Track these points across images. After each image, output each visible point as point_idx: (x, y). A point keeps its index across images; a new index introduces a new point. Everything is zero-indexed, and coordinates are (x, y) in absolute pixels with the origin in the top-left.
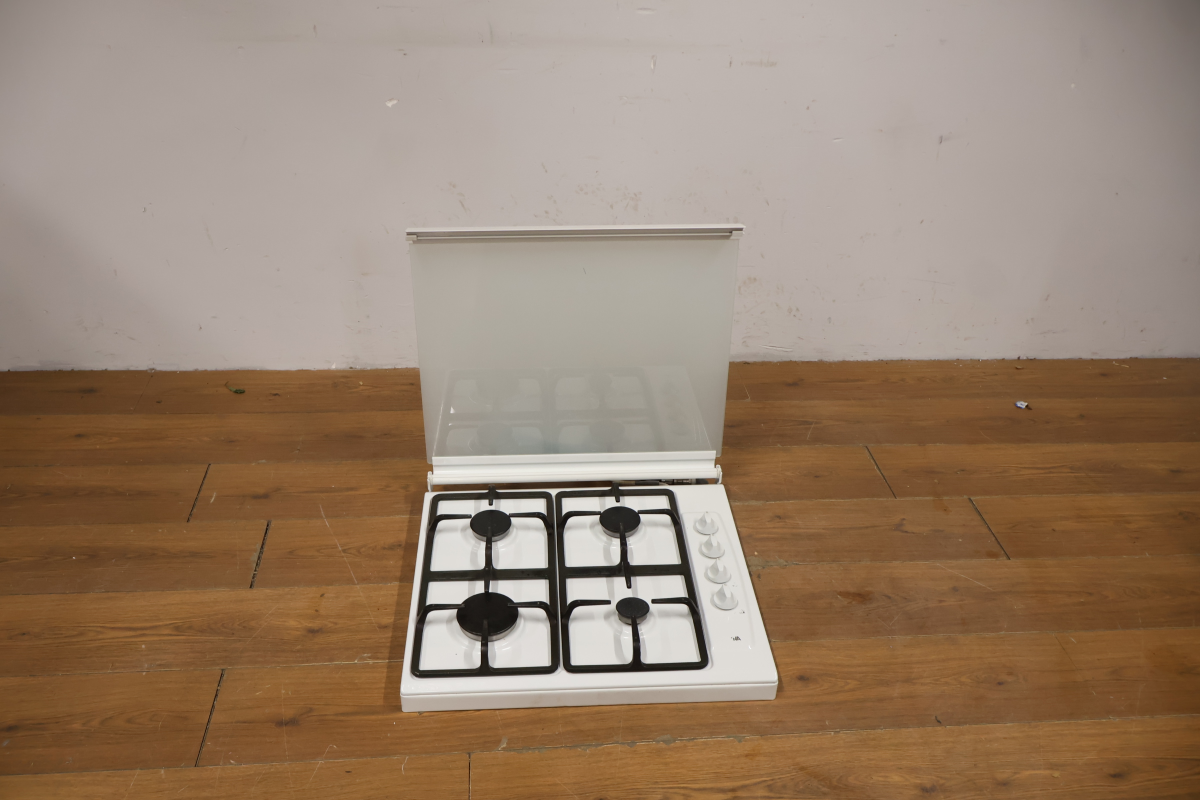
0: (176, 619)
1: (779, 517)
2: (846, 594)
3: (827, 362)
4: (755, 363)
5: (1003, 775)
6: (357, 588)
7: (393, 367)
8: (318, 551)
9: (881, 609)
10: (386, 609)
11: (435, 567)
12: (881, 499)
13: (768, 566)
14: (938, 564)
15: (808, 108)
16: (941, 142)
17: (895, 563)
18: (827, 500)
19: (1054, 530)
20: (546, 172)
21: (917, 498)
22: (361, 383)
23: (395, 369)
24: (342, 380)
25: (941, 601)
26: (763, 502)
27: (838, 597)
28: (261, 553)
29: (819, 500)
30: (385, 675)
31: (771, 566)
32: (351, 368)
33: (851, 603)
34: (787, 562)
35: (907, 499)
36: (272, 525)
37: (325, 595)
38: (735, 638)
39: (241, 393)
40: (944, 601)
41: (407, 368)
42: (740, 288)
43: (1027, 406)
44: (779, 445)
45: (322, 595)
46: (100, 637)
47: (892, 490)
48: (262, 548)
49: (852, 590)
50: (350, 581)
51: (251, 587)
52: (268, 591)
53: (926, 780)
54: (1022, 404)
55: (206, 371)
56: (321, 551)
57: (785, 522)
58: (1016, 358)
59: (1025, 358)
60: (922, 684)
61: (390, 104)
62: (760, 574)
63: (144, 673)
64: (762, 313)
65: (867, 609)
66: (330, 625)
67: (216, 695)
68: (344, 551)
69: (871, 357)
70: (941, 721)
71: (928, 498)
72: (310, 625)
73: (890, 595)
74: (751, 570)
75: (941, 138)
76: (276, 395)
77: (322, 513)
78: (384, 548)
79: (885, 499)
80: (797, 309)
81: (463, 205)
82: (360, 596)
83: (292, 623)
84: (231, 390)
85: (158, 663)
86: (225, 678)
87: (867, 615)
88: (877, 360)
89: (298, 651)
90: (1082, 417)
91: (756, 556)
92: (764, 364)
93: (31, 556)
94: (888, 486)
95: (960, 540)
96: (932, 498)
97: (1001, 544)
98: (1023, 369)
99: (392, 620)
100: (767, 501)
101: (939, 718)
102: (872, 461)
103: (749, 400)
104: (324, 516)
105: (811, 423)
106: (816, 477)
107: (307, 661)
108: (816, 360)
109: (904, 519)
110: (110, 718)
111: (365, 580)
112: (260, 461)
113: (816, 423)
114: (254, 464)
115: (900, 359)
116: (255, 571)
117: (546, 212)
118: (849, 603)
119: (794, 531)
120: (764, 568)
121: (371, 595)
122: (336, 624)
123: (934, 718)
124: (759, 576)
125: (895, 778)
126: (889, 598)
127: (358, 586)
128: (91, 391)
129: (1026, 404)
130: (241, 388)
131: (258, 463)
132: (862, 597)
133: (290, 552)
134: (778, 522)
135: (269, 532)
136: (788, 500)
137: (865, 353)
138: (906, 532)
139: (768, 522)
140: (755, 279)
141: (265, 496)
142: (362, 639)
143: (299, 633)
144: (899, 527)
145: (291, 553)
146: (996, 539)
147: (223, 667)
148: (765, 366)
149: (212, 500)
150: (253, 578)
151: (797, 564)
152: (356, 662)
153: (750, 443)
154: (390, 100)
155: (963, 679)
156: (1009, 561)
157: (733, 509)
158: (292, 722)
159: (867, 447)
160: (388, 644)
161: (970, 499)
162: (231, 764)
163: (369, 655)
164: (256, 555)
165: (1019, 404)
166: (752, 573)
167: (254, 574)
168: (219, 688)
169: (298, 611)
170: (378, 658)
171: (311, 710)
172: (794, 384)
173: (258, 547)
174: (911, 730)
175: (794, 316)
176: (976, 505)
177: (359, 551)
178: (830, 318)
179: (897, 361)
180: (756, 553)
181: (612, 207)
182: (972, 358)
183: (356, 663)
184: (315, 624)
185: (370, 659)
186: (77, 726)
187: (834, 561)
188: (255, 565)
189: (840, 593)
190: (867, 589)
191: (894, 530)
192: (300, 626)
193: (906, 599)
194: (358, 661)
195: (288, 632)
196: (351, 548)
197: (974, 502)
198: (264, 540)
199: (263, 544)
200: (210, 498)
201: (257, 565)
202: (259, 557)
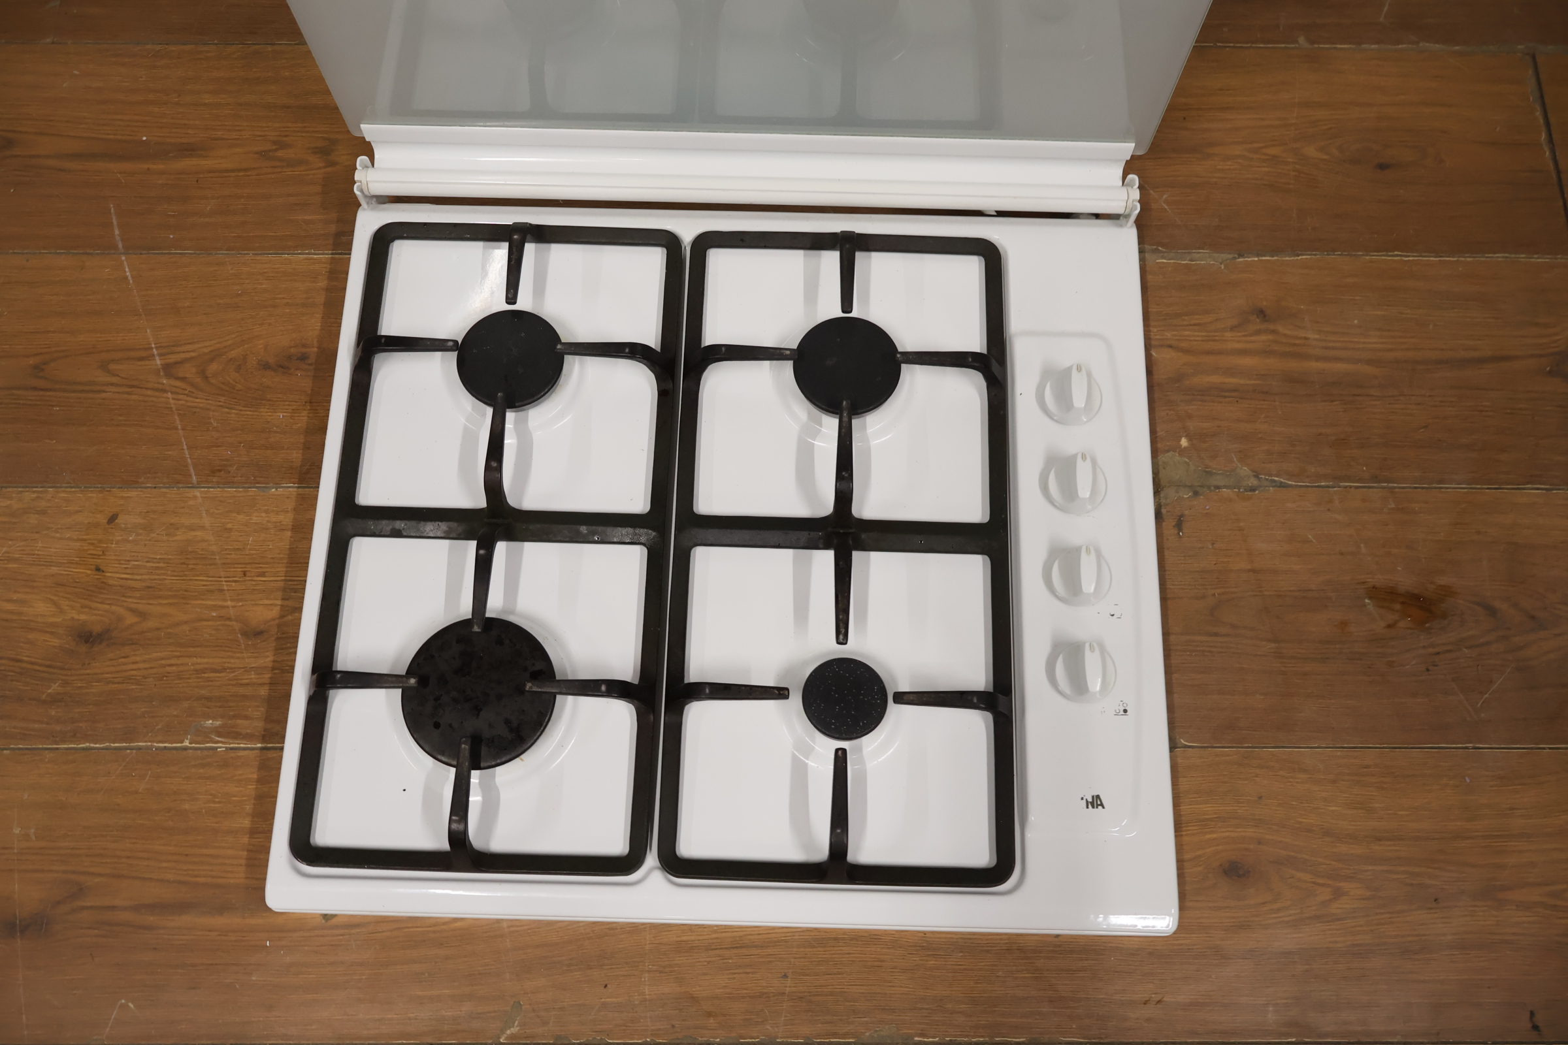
1: (1261, 313)
2: (1385, 596)
6: (195, 497)
8: (104, 366)
9: (1465, 650)
10: (263, 574)
11: (370, 494)
13: (1209, 487)
17: (1532, 492)
26: (1230, 256)
27: (1365, 605)
30: (251, 788)
31: (1218, 487)
33: (1393, 624)
34: (1256, 476)
37: (119, 519)
38: (1090, 800)
45: (112, 519)
49: (1405, 581)
50: (179, 474)
56: (112, 367)
57: (1274, 332)
62: (1182, 516)
65: (1431, 650)
66: (130, 619)
68: (168, 370)
72: (83, 617)
73: (1497, 604)
74: (1163, 501)
77: (117, 232)
78: (266, 366)
79: (1546, 256)
82: (202, 528)
83: (40, 608)
87: (1429, 669)
89: (54, 700)
91: (1182, 452)
99: (275, 612)
100: (1241, 256)
102: (1538, 114)
104: (120, 244)
106: (1382, 167)
107: (74, 736)
111: (216, 473)
118: (1389, 626)
119: (1293, 365)
120: (1196, 493)
121: (229, 526)
122: (143, 615)
123: (1527, 1014)
124: (1179, 525)
126: (1492, 611)
127: (198, 493)
132: (1424, 606)
133: (36, 367)
134: (1258, 332)
136: (1294, 252)
139: (1232, 329)
142: (204, 671)
143: (56, 642)
144: (1562, 361)
151: (1282, 485)
152: (187, 743)
153: (1225, 29)
157: (1149, 277)
158: (36, 925)
159: (1534, 58)
160: (264, 692)
163: (218, 723)
166: (1164, 511)
169: (54, 570)
170: (237, 736)
171: (78, 890)
177: (203, 374)
180: (1184, 442)
183: (186, 748)
184: (92, 617)
185: (220, 735)
187: (1375, 479)
189: (1374, 592)
190: (1443, 580)
191: (1550, 372)
192: (59, 620)
193: (1533, 617)
194: (190, 743)
195: (31, 636)
196: (182, 362)
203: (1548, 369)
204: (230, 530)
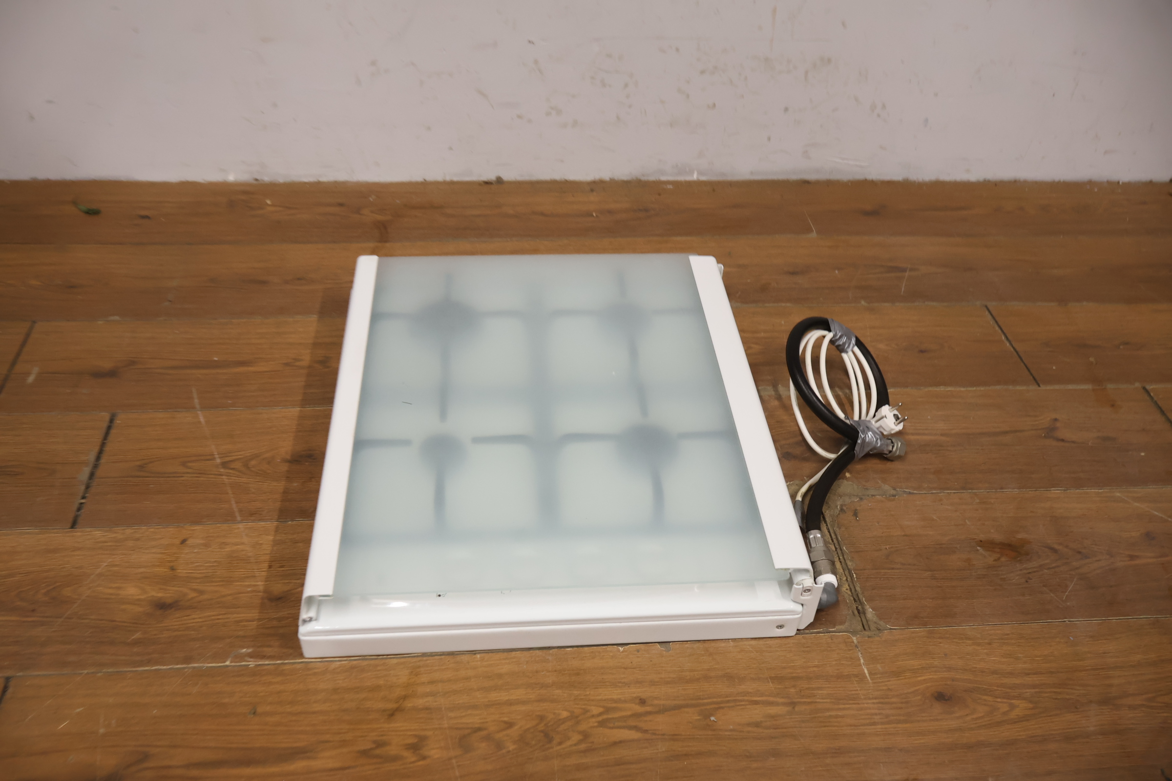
2: (989, 545)
3: (915, 182)
4: (817, 183)
6: (238, 528)
7: (316, 180)
8: (184, 464)
9: (1046, 571)
10: (282, 567)
12: (1018, 388)
13: (868, 496)
14: (1118, 494)
17: (1055, 492)
18: (942, 388)
21: (1070, 387)
22: (269, 202)
23: (319, 183)
24: (243, 197)
25: (1132, 557)
27: (978, 550)
28: (96, 466)
29: (930, 389)
31: (873, 496)
32: (257, 180)
33: (999, 559)
34: (895, 489)
35: (1057, 387)
36: (118, 422)
37: (189, 542)
39: (94, 213)
40: (1137, 557)
41: (335, 181)
42: (806, 73)
44: (863, 302)
45: (184, 541)
47: (1031, 374)
48: (98, 458)
49: (998, 537)
50: (229, 518)
51: (72, 527)
52: (98, 533)
55: (48, 180)
56: (190, 464)
60: (1129, 708)
62: (856, 510)
65: (1025, 571)
66: (192, 595)
68: (224, 465)
69: (974, 176)
71: (1084, 387)
72: (160, 595)
73: (1056, 547)
74: (843, 503)
76: (144, 217)
77: (196, 401)
78: (286, 462)
79: (1024, 388)
80: (884, 107)
82: (243, 544)
83: (131, 591)
84: (80, 210)
86: (10, 692)
87: (1027, 581)
88: (982, 179)
89: (136, 643)
91: (847, 479)
92: (829, 184)
94: (1024, 367)
95: (1143, 454)
96: (1090, 386)
99: (290, 586)
102: (997, 328)
103: (814, 235)
104: (198, 406)
105: (904, 270)
106: (922, 351)
107: (149, 662)
108: (900, 179)
109: (1056, 420)
111: (253, 515)
112: (112, 318)
114: (100, 322)
115: (1014, 180)
116: (83, 498)
118: (995, 560)
120: (861, 499)
121: (261, 542)
122: (201, 592)
124: (856, 514)
126: (1055, 551)
127: (241, 526)
130: (95, 206)
131: (108, 321)
132: (1014, 549)
135: (113, 431)
137: (968, 171)
138: (1063, 440)
140: (829, 60)
141: (112, 374)
142: (241, 621)
143: (141, 609)
144: (1050, 432)
145: (141, 467)
147: (8, 673)
148: (830, 186)
149: (31, 379)
150: (79, 509)
151: (910, 493)
152: (228, 663)
153: (821, 299)
159: (986, 307)
160: (282, 631)
161: (1144, 388)
164: (87, 471)
166: (844, 508)
167: (82, 503)
169: (143, 570)
170: (263, 657)
171: (146, 757)
172: (873, 213)
173: (92, 457)
175: (878, 115)
176: (1155, 399)
177: (246, 466)
178: (926, 120)
179: (1010, 183)
180: (847, 475)
182: (1110, 179)
183: (227, 666)
184: (168, 593)
185: (251, 657)
187: (963, 488)
188: (83, 488)
189: (981, 543)
190: (1020, 536)
191: (1045, 436)
192: (142, 597)
193: (1079, 552)
194: (231, 662)
195: (123, 607)
196: (233, 461)
197: (1152, 394)
198: (103, 445)
199: (100, 452)
200: (28, 374)
201: (88, 487)
202: (92, 475)
203: (1043, 435)
204: (261, 544)
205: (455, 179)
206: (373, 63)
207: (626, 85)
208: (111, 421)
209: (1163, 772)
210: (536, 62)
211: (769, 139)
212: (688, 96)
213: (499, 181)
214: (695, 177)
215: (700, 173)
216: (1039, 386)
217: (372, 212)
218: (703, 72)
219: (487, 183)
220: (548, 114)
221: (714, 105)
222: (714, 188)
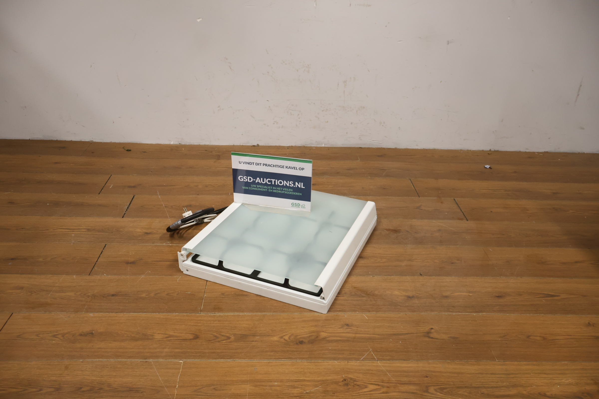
0: (88, 226)
2: (389, 230)
3: (399, 148)
4: (365, 148)
5: (445, 294)
7: (199, 144)
8: (154, 206)
9: (404, 235)
12: (413, 198)
14: (434, 221)
15: (386, 26)
16: (448, 44)
17: (414, 220)
18: (387, 197)
19: (491, 212)
20: (268, 53)
21: (430, 198)
22: (183, 149)
24: (176, 148)
25: (432, 234)
27: (384, 231)
28: (129, 206)
29: (383, 197)
30: (176, 249)
32: (180, 144)
33: (390, 233)
35: (425, 198)
36: (135, 197)
37: (155, 222)
39: (129, 151)
40: (434, 234)
41: (205, 145)
42: (357, 111)
43: (490, 167)
44: (369, 177)
45: (153, 222)
46: (55, 231)
47: (418, 195)
48: (130, 204)
49: (391, 228)
50: (166, 217)
51: (123, 217)
52: (130, 219)
53: (410, 294)
54: (488, 166)
55: (115, 142)
58: (489, 150)
59: (493, 150)
60: (416, 262)
61: (199, 20)
63: (72, 244)
64: (367, 124)
65: (397, 235)
66: (156, 232)
67: (101, 253)
69: (420, 147)
70: (422, 274)
71: (434, 198)
72: (146, 231)
75: (448, 42)
76: (144, 152)
77: (158, 193)
78: (183, 207)
80: (384, 123)
81: (231, 68)
82: (170, 222)
83: (139, 230)
84: (125, 150)
85: (78, 241)
86: (106, 247)
87: (397, 237)
88: (422, 148)
89: (140, 240)
90: (515, 172)
92: (368, 148)
93: (30, 203)
94: (417, 193)
95: (446, 213)
96: (436, 198)
97: (465, 215)
98: (491, 154)
101: (421, 273)
102: (411, 184)
103: (359, 161)
105: (386, 170)
107: (143, 243)
108: (394, 148)
109: (422, 205)
110: (55, 258)
111: (173, 217)
112: (134, 175)
113: (388, 170)
114: (131, 176)
115: (433, 149)
116: (125, 212)
117: (268, 72)
122: (157, 231)
123: (419, 273)
125: (396, 293)
126: (408, 232)
127: (169, 219)
128: (64, 148)
129: (489, 166)
130: (129, 149)
131: (133, 175)
132: (396, 231)
135: (134, 199)
136: (369, 196)
137: (417, 145)
138: (422, 210)
140: (364, 107)
141: (134, 187)
143: (141, 234)
144: (418, 208)
145: (142, 207)
146: (463, 214)
147: (106, 243)
149: (111, 187)
150: (124, 214)
152: (164, 244)
154: (199, 18)
155: (436, 261)
156: (467, 222)
158: (133, 263)
159: (410, 179)
161: (454, 199)
162: (104, 275)
163: (170, 242)
164: (127, 207)
165: (486, 166)
167: (125, 213)
168: (103, 250)
169: (142, 226)
170: (174, 243)
171: (142, 259)
172: (381, 156)
173: (128, 204)
174: (407, 277)
175: (383, 126)
176: (457, 201)
177: (172, 207)
178: (399, 127)
179: (432, 149)
181: (297, 71)
182: (468, 149)
184: (149, 231)
186: (41, 259)
187: (385, 218)
188: (126, 210)
189: (386, 229)
190: (399, 228)
191: (416, 208)
192: (142, 231)
193: (416, 232)
195: (136, 233)
196: (169, 206)
197: (456, 201)
198: (131, 201)
199: (130, 203)
200: (110, 186)
201: (127, 210)
202: (128, 208)
205: (244, 145)
206: (219, 107)
207: (298, 115)
208: (134, 197)
209: (420, 273)
210: (269, 107)
211: (347, 133)
212: (319, 118)
213: (258, 145)
214: (323, 146)
215: (324, 145)
216: (419, 197)
217: (216, 152)
218: (323, 111)
219: (254, 146)
220: (274, 124)
221: (328, 121)
222: (329, 148)
